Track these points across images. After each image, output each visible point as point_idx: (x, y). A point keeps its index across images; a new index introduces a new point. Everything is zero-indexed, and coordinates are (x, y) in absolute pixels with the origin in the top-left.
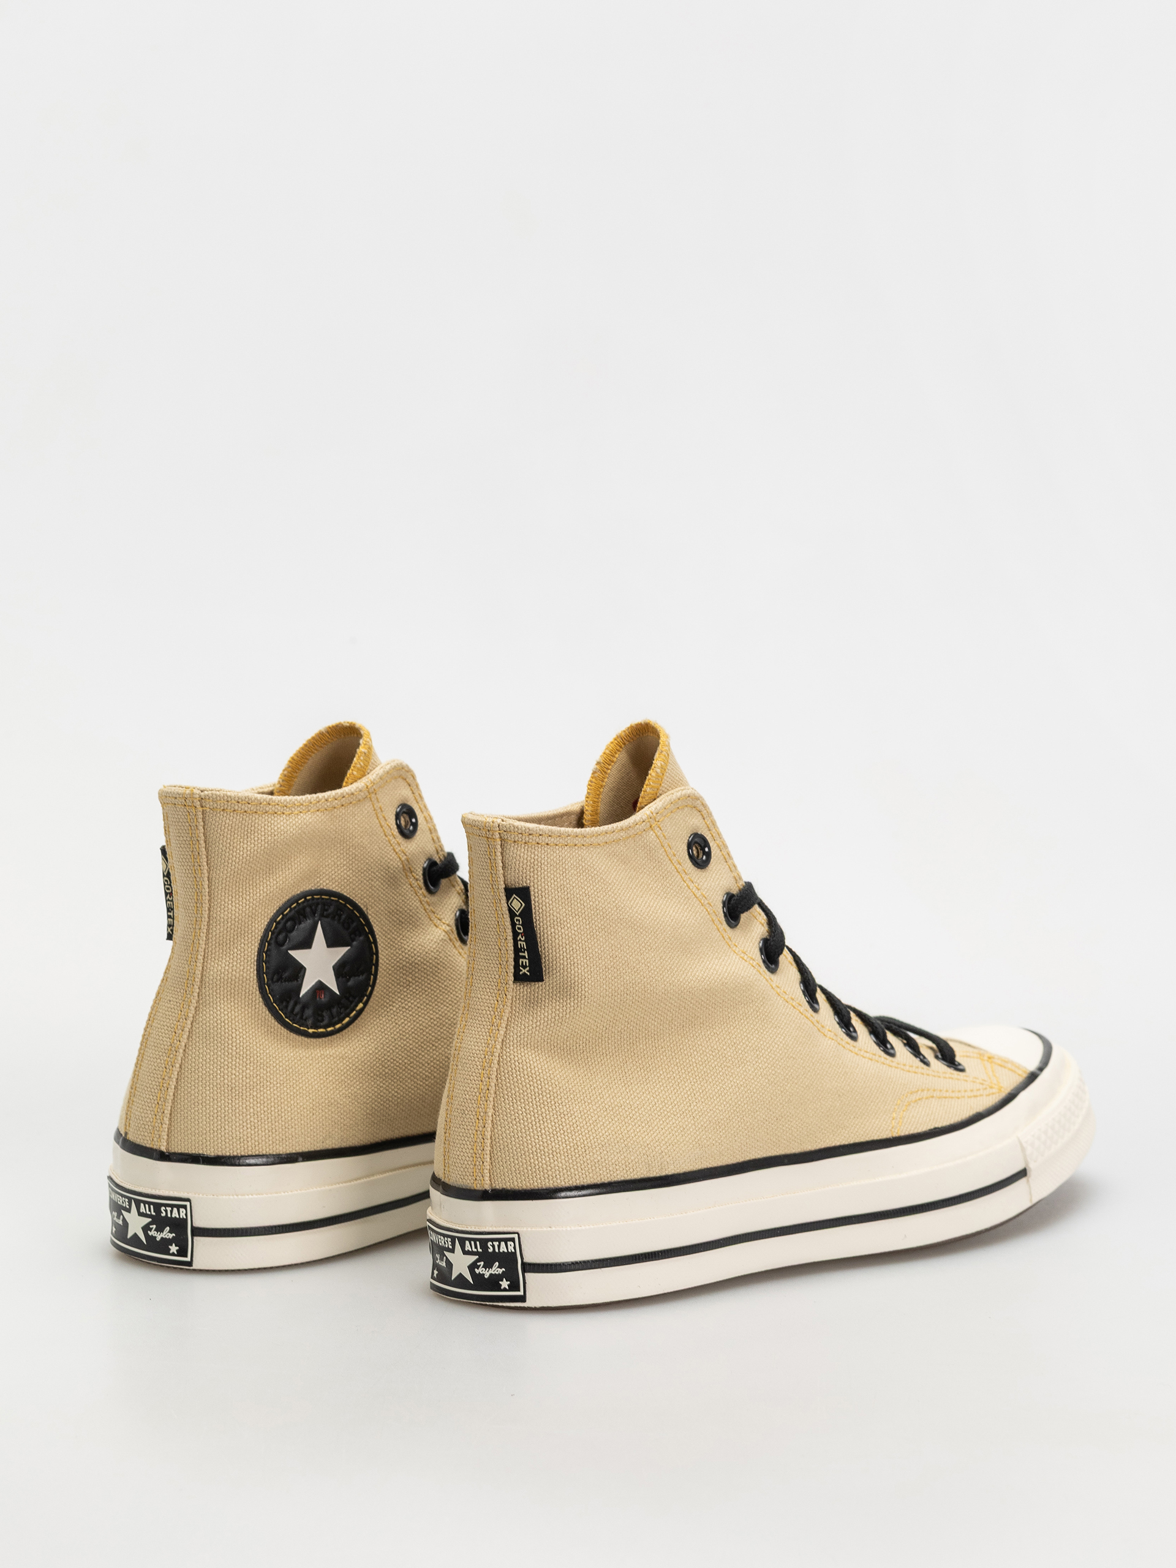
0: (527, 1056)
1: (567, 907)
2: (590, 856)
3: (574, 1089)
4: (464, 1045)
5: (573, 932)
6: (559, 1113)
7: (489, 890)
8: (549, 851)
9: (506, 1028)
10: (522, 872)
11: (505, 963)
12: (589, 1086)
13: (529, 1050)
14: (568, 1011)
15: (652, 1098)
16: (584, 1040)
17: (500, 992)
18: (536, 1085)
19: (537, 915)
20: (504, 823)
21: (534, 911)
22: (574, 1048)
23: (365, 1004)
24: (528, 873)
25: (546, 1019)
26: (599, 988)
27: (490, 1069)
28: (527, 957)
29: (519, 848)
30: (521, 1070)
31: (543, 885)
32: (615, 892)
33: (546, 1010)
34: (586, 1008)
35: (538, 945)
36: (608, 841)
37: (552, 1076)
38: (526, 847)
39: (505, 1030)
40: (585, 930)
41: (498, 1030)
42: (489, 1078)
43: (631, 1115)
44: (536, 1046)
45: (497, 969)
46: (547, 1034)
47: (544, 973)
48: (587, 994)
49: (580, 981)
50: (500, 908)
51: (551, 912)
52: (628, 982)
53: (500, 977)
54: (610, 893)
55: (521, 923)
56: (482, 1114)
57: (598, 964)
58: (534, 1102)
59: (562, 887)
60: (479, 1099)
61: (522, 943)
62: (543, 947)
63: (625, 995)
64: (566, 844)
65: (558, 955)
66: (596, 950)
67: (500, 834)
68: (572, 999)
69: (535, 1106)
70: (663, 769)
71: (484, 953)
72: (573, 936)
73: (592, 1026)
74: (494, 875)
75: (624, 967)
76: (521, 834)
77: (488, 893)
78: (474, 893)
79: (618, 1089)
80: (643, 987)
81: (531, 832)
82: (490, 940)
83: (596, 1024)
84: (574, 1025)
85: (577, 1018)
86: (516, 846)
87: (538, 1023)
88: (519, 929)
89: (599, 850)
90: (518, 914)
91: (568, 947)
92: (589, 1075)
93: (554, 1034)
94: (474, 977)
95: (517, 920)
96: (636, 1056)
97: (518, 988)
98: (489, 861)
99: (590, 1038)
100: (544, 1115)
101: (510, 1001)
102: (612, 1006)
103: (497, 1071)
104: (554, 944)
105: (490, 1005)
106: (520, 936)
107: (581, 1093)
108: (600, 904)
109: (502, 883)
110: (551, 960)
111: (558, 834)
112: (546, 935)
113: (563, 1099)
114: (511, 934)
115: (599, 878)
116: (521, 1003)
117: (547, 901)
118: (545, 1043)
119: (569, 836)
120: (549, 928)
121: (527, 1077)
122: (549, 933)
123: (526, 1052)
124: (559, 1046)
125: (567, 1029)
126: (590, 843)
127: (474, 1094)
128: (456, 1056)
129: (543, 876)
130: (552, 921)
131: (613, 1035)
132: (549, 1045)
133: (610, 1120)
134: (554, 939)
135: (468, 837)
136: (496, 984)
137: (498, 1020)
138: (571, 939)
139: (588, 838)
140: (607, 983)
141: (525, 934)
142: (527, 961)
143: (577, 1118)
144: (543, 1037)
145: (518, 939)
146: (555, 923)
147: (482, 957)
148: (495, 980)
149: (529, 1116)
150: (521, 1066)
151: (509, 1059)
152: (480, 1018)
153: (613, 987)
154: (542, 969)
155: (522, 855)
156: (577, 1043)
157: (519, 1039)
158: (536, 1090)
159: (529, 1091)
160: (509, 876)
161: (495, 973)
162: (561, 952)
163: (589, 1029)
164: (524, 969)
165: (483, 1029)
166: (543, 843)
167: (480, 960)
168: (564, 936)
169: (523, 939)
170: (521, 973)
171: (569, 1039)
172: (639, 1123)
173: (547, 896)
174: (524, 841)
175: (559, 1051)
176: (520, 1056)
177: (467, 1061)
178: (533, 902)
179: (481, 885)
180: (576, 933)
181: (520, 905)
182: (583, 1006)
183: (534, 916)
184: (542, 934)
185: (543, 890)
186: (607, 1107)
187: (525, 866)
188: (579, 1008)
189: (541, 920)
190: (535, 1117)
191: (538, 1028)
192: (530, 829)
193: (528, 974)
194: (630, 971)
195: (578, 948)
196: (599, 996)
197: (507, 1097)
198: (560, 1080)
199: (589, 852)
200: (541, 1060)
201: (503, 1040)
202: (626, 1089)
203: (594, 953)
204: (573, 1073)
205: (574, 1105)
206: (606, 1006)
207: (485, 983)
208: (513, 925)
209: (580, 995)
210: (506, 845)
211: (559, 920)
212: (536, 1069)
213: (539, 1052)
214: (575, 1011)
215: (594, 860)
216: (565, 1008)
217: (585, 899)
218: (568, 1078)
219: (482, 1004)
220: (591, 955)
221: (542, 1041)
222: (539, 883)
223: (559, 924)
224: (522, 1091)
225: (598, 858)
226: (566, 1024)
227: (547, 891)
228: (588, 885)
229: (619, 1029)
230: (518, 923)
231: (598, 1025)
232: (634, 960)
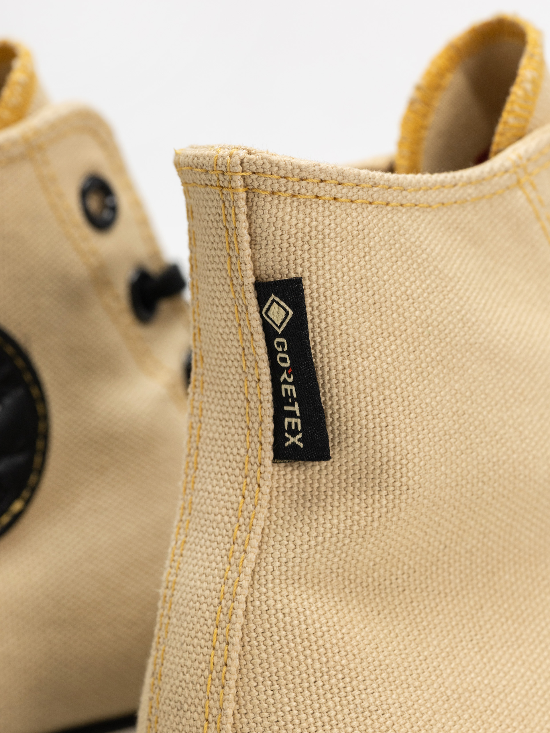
0: (299, 600)
1: (372, 319)
2: (415, 225)
3: (387, 662)
4: (183, 580)
5: (385, 366)
6: (360, 710)
7: (226, 288)
8: (338, 211)
9: (259, 547)
10: (288, 251)
11: (256, 426)
12: (415, 654)
13: (303, 588)
14: (376, 515)
15: (529, 673)
16: (406, 567)
17: (248, 480)
18: (316, 656)
19: (316, 334)
20: (252, 156)
21: (310, 326)
22: (388, 582)
23: (28, 502)
24: (300, 253)
25: (335, 531)
26: (432, 470)
27: (229, 626)
28: (298, 414)
29: (281, 206)
30: (289, 627)
31: (328, 276)
32: (461, 293)
33: (336, 512)
34: (409, 509)
35: (319, 392)
36: (445, 201)
37: (347, 638)
38: (295, 204)
39: (257, 551)
40: (407, 363)
41: (245, 551)
42: (228, 644)
43: (492, 707)
44: (316, 581)
45: (242, 438)
46: (336, 559)
47: (331, 444)
48: (411, 482)
49: (398, 458)
50: (247, 323)
51: (344, 327)
52: (485, 460)
53: (247, 452)
54: (451, 296)
55: (285, 349)
56: (214, 711)
57: (431, 426)
58: (313, 688)
59: (364, 281)
60: (209, 682)
61: (289, 387)
62: (329, 395)
63: (480, 484)
64: (370, 200)
65: (357, 410)
66: (428, 400)
67: (244, 177)
68: (384, 493)
69: (315, 697)
70: (536, 83)
71: (218, 408)
72: (386, 375)
73: (421, 542)
74: (234, 260)
75: (478, 432)
76: (285, 177)
77: (224, 294)
78: (200, 297)
79: (468, 658)
80: (511, 470)
81: (303, 174)
82: (228, 382)
83: (427, 538)
84: (388, 541)
85: (393, 527)
86: (276, 202)
87: (320, 539)
88: (284, 360)
89: (429, 217)
90: (280, 331)
91: (375, 394)
92: (416, 633)
93: (349, 558)
94: (201, 453)
95: (279, 344)
96: (498, 595)
97: (282, 473)
98: (224, 232)
99: (416, 563)
100: (333, 713)
101: (267, 497)
102: (457, 504)
103: (242, 630)
104: (348, 389)
105: (229, 505)
106: (284, 376)
107: (401, 669)
108: (434, 316)
109: (250, 273)
110: (343, 419)
111: (356, 181)
112: (333, 372)
113: (368, 682)
114: (268, 371)
115: (431, 268)
116: (288, 501)
117: (336, 306)
118: (334, 575)
119: (375, 185)
120: (340, 359)
121: (298, 640)
122: (340, 367)
123: (297, 592)
124: (358, 581)
125: (375, 549)
126: (413, 201)
127: (199, 672)
128: (167, 598)
129: (327, 258)
130: (345, 345)
131: (457, 557)
132: (340, 578)
133: (455, 718)
134: (348, 380)
135: (187, 193)
136: (241, 465)
137: (245, 534)
138: (380, 380)
139: (410, 192)
140: (448, 463)
141: (293, 369)
142: (299, 421)
143: (394, 718)
144: (329, 563)
145: (282, 379)
146: (351, 349)
147: (215, 415)
148: (238, 458)
149: (303, 716)
150: (288, 619)
151: (265, 607)
152: (210, 530)
153: (459, 470)
154: (327, 437)
155: (287, 218)
156: (392, 575)
157: (284, 568)
158: (317, 665)
159: (303, 668)
160: (263, 259)
161: (239, 444)
162: (363, 404)
163: (414, 547)
164: (294, 436)
165: (217, 551)
166: (327, 197)
167: (211, 421)
168: (367, 373)
169: (291, 380)
170: (287, 444)
171: (377, 567)
172: (508, 721)
173: (335, 297)
174: (290, 192)
175: (359, 589)
176: (286, 601)
177: (187, 610)
178: (309, 309)
179: (211, 280)
180: (391, 369)
181: (284, 314)
182: (403, 505)
183: (311, 335)
184: (327, 369)
185: (328, 285)
186: (449, 692)
187: (292, 240)
188: (396, 510)
189: (325, 342)
190: (315, 718)
191: (319, 548)
192: (303, 167)
193: (301, 445)
194: (488, 439)
195: (393, 396)
196: (432, 487)
197: (261, 679)
198: (361, 646)
199: (413, 218)
200: (326, 608)
201: (253, 571)
202: (482, 657)
203: (424, 406)
204: (385, 631)
205: (389, 692)
206: (446, 506)
207: (221, 463)
208: (272, 353)
209: (398, 484)
210: (256, 199)
211: (357, 343)
212: (317, 625)
213: (323, 592)
214: (389, 515)
215: (421, 234)
216: (370, 509)
217: (406, 304)
218: (377, 640)
219: (214, 502)
220: (418, 410)
221: (328, 571)
222: (320, 273)
223: (358, 352)
224: (290, 668)
225: (428, 230)
226: (372, 540)
227: (335, 289)
228: (412, 279)
229: (469, 547)
230: (280, 349)
231: (432, 540)
232: (496, 420)
